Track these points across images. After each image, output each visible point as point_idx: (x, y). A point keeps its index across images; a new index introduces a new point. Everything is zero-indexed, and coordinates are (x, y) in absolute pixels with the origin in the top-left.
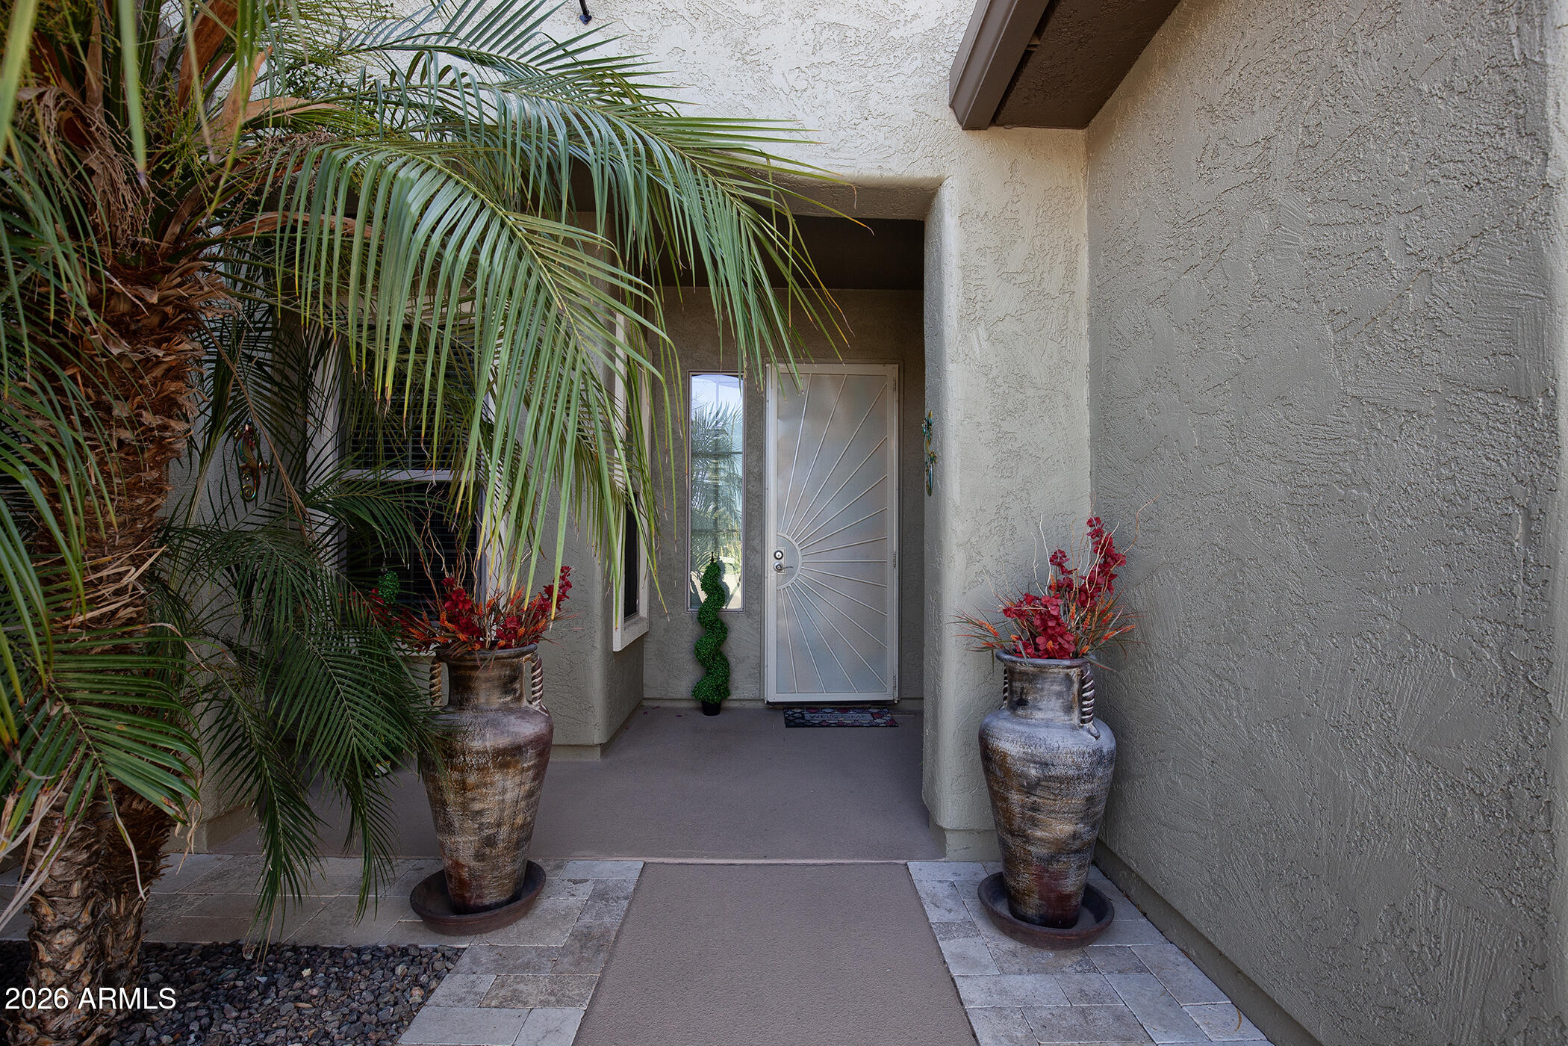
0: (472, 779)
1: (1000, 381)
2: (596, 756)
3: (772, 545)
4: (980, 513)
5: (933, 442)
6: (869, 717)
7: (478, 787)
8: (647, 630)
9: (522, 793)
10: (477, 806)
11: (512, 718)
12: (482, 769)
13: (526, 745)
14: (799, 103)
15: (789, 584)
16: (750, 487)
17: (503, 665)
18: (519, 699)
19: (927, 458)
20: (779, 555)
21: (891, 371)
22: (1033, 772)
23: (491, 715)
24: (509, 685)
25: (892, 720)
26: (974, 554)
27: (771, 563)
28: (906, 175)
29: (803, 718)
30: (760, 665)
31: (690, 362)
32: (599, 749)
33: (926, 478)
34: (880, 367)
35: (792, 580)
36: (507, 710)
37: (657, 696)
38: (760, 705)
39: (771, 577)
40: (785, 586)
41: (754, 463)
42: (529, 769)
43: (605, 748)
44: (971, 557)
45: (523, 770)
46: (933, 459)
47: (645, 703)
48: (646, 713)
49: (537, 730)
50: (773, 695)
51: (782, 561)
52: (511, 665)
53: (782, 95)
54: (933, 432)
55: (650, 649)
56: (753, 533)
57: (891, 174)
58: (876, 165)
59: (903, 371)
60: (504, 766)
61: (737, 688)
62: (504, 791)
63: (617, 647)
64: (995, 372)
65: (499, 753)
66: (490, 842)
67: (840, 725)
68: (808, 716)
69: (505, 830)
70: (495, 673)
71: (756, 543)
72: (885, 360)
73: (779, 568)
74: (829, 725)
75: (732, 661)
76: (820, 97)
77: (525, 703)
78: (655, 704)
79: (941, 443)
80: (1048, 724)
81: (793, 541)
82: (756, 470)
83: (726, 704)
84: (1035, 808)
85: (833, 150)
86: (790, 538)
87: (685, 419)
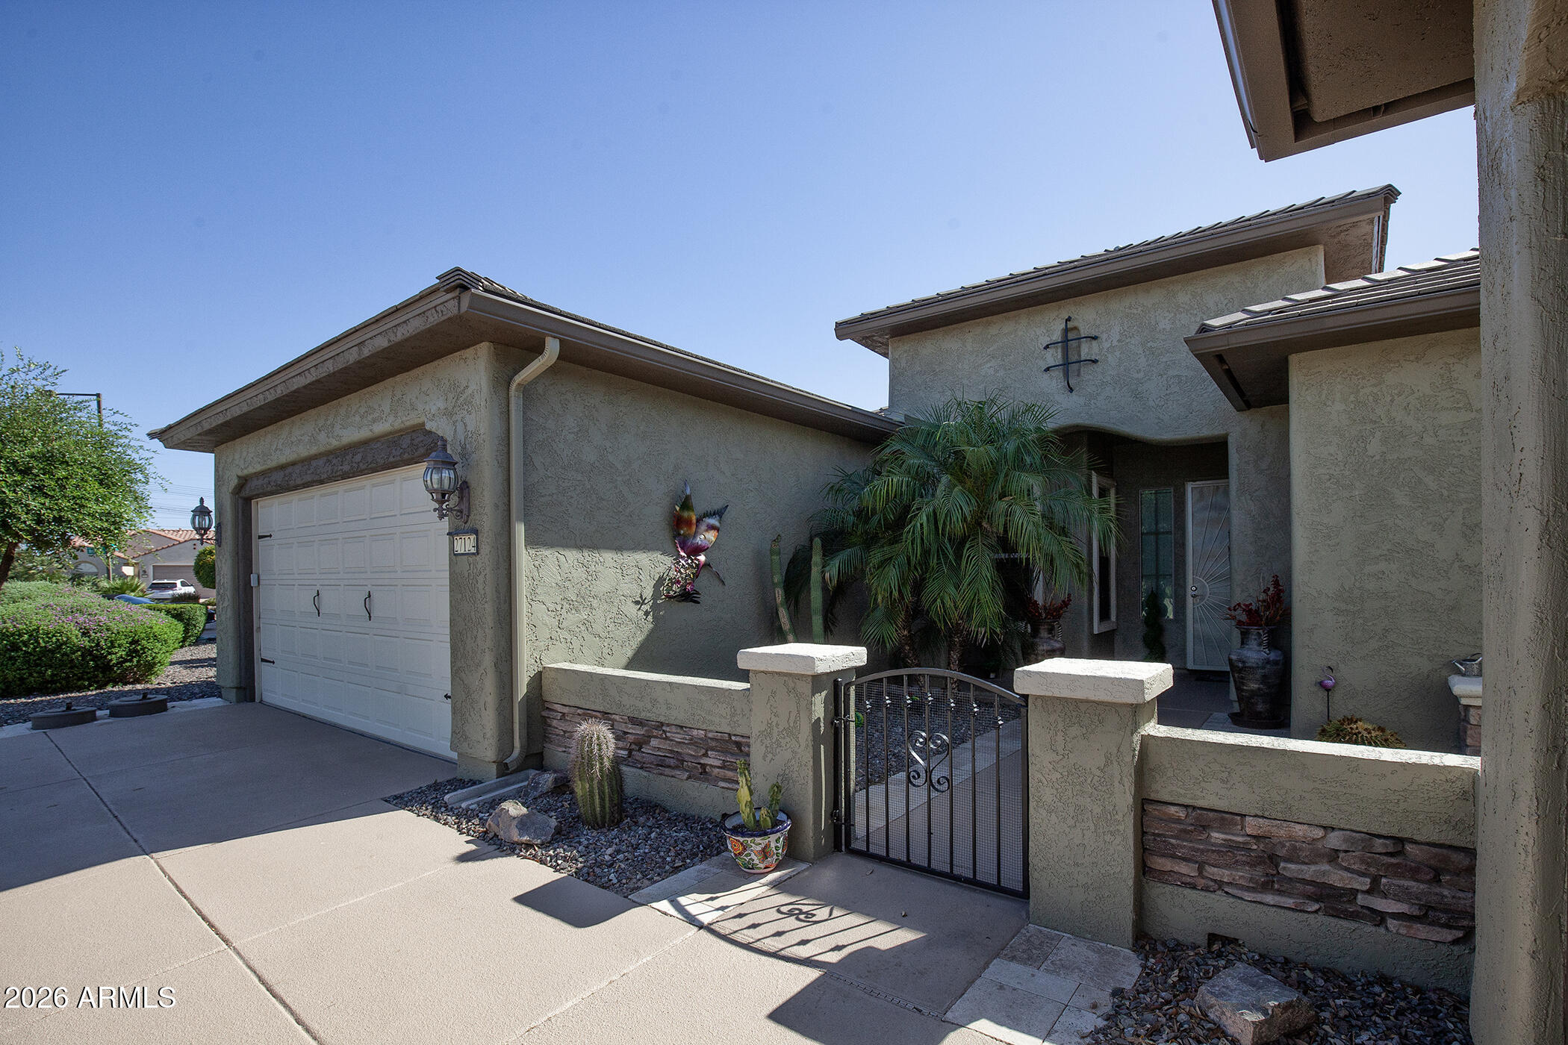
1: (1257, 516)
3: (1190, 583)
11: (1052, 641)
13: (1056, 650)
14: (1160, 411)
15: (1201, 604)
17: (1048, 624)
18: (1054, 636)
20: (1194, 588)
22: (1240, 665)
23: (1045, 640)
24: (1051, 631)
27: (1189, 593)
28: (1210, 434)
35: (1203, 602)
36: (1049, 638)
39: (1190, 600)
40: (1198, 606)
49: (1059, 646)
51: (1196, 592)
52: (1051, 625)
53: (1153, 409)
57: (1202, 435)
58: (1196, 432)
60: (1049, 654)
64: (1254, 513)
65: (1048, 651)
70: (1046, 627)
71: (1181, 582)
73: (1194, 596)
76: (1170, 407)
77: (1056, 638)
80: (1250, 649)
81: (1203, 581)
84: (1243, 678)
85: (1176, 428)
86: (1201, 579)
87: (1136, 515)
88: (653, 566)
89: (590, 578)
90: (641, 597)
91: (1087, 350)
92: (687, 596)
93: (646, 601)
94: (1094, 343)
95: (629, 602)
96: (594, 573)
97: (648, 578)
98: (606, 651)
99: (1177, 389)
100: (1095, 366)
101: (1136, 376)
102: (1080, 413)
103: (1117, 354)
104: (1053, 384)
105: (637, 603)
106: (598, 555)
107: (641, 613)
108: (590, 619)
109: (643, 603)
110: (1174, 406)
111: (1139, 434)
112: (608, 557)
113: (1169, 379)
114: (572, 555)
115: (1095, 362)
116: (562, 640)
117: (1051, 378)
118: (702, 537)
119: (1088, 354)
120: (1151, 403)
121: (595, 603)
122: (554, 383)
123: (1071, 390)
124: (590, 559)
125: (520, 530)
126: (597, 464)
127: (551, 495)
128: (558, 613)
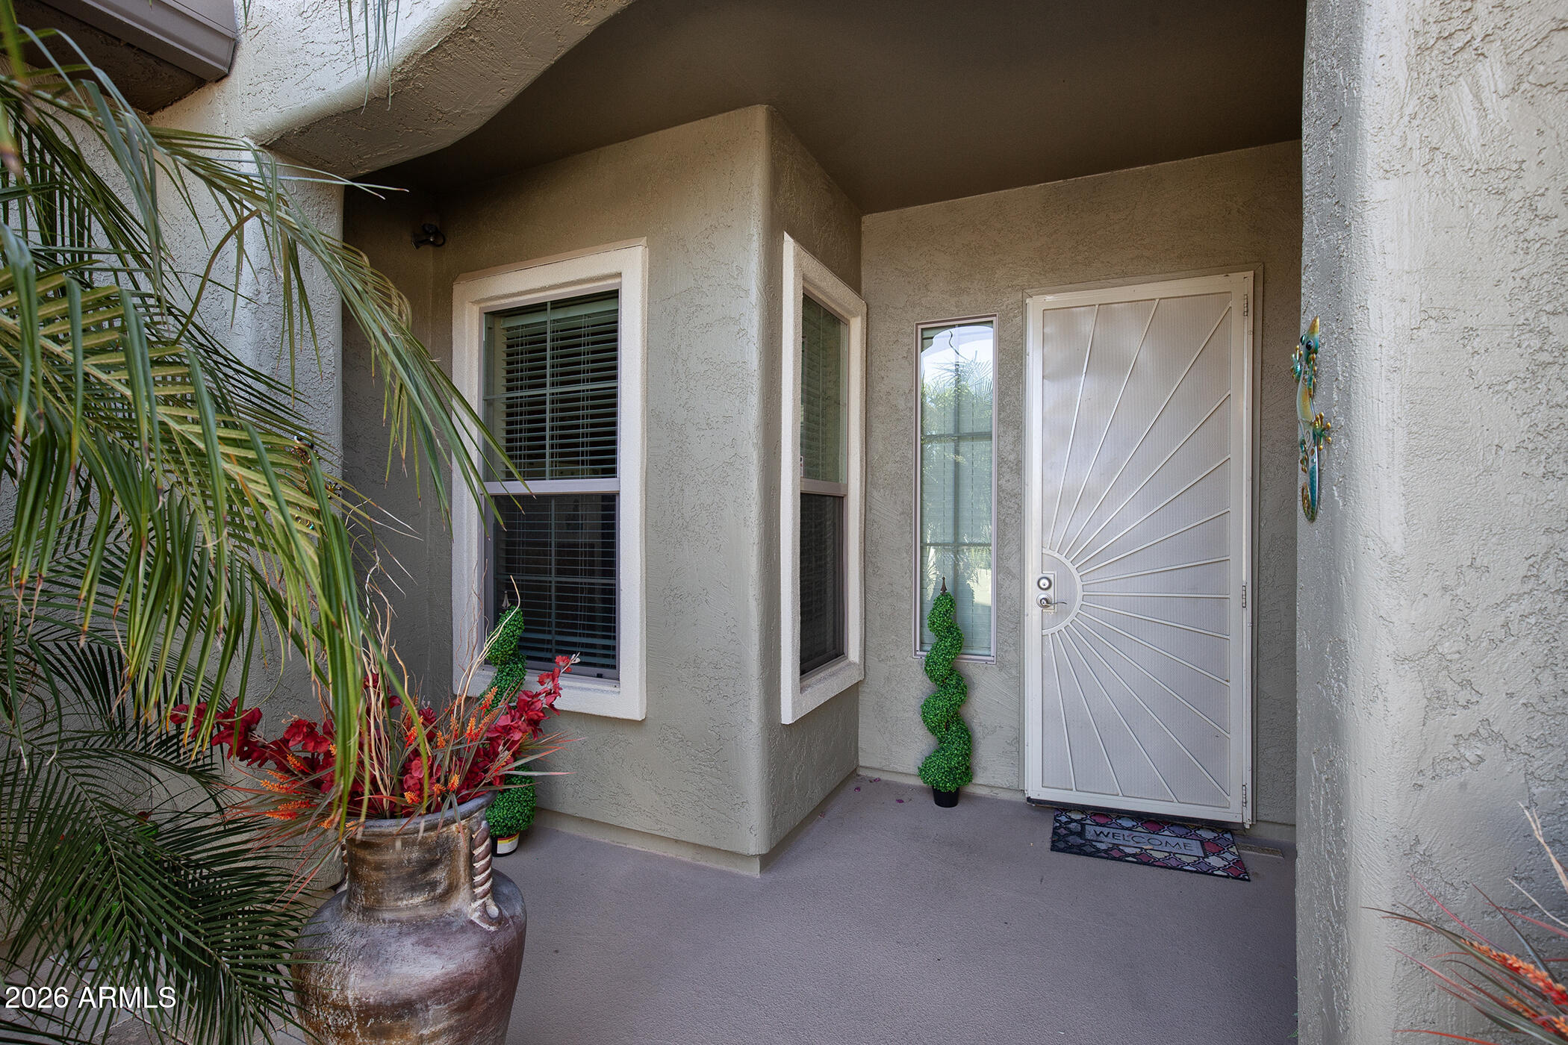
2: (754, 871)
3: (1033, 570)
4: (1470, 575)
5: (1322, 392)
6: (1196, 849)
8: (861, 678)
15: (1061, 626)
16: (1002, 482)
17: (408, 843)
19: (1303, 433)
20: (1044, 583)
21: (1241, 284)
23: (379, 930)
24: (419, 875)
25: (1239, 862)
26: (1449, 686)
27: (1033, 595)
29: (1081, 834)
30: (1018, 741)
31: (917, 310)
32: (758, 862)
33: (1302, 479)
34: (1220, 278)
35: (1067, 621)
36: (413, 924)
37: (877, 765)
38: (1018, 798)
40: (1055, 629)
41: (1009, 448)
42: (434, 1037)
43: (768, 861)
44: (1440, 694)
45: (422, 1040)
46: (1322, 434)
47: (862, 772)
48: (858, 789)
49: (453, 966)
50: (1035, 790)
51: (1051, 592)
54: (1324, 369)
55: (867, 702)
56: (1007, 550)
59: (1262, 282)
60: (380, 1034)
61: (985, 769)
63: (787, 717)
67: (1143, 860)
68: (1091, 831)
70: (390, 857)
71: (1012, 563)
72: (1226, 266)
74: (1122, 858)
75: (978, 732)
78: (876, 775)
79: (1346, 393)
81: (1068, 563)
82: (1012, 457)
83: (971, 789)
86: (1062, 558)
87: (911, 391)
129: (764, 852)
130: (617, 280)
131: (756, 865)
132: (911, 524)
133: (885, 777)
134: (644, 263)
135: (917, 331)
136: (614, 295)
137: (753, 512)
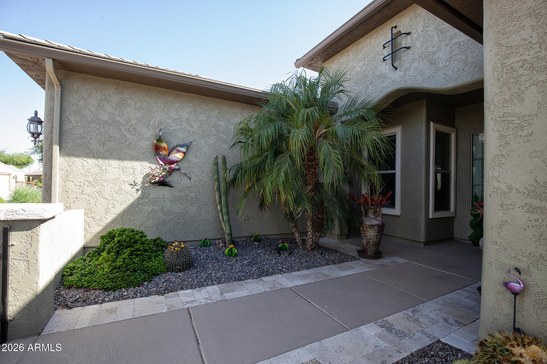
0: (365, 229)
7: (366, 231)
8: (454, 216)
9: (375, 235)
10: (366, 235)
11: (373, 220)
12: (366, 228)
13: (375, 225)
14: (446, 69)
17: (372, 209)
18: (376, 217)
23: (370, 218)
24: (374, 214)
31: (471, 129)
36: (373, 218)
37: (459, 237)
42: (376, 230)
43: (426, 244)
45: (374, 230)
47: (455, 239)
49: (378, 223)
52: (374, 210)
53: (442, 69)
55: (456, 222)
58: (470, 78)
60: (370, 228)
62: (371, 233)
63: (431, 217)
65: (369, 225)
66: (368, 242)
69: (371, 241)
70: (371, 211)
76: (453, 65)
77: (378, 218)
78: (458, 240)
87: (469, 149)
88: (143, 169)
89: (102, 172)
90: (134, 182)
91: (404, 41)
92: (162, 183)
93: (137, 185)
94: (409, 37)
95: (127, 184)
96: (105, 170)
97: (140, 174)
98: (110, 206)
99: (457, 52)
100: (409, 51)
101: (432, 50)
102: (400, 81)
103: (421, 40)
104: (386, 68)
105: (131, 185)
106: (107, 162)
107: (134, 190)
108: (102, 190)
109: (136, 185)
110: (456, 63)
111: (433, 87)
112: (114, 163)
113: (452, 46)
114: (91, 161)
115: (409, 48)
116: (83, 199)
117: (386, 64)
118: (173, 156)
119: (405, 44)
120: (441, 65)
121: (105, 184)
122: (84, 85)
123: (396, 68)
124: (103, 163)
125: (56, 148)
126: (108, 121)
127: (80, 134)
128: (82, 187)
129: (424, 241)
130: (396, 133)
131: (423, 244)
132: (469, 180)
133: (461, 241)
134: (401, 130)
135: (470, 134)
136: (395, 136)
137: (424, 176)
